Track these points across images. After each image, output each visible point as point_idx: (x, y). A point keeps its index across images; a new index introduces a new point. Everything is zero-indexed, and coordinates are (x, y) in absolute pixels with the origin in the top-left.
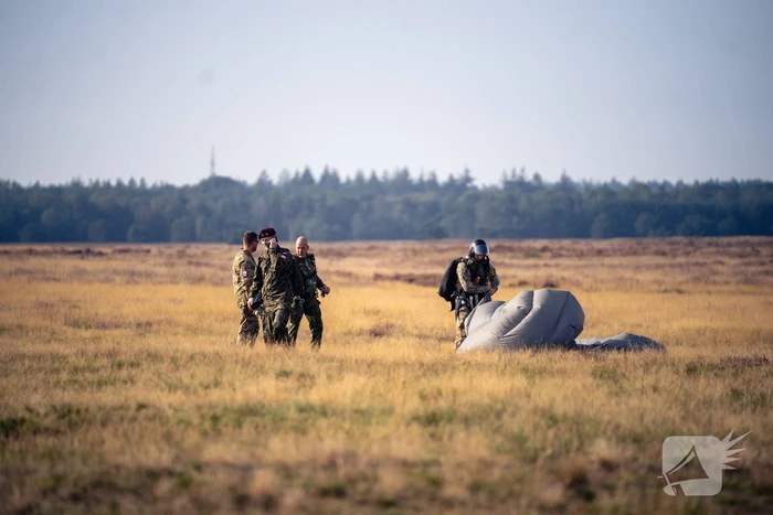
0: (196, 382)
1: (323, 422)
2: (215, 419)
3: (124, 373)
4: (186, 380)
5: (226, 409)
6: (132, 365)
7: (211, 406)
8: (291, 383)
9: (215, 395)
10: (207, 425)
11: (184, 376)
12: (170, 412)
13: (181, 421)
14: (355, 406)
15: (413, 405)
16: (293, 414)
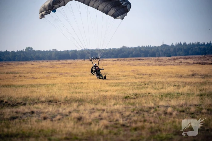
0: (159, 88)
1: (181, 96)
2: (162, 96)
3: (146, 86)
4: (157, 87)
5: (164, 94)
6: (148, 84)
7: (161, 93)
8: (176, 87)
9: (162, 91)
10: (161, 97)
11: (157, 86)
12: (154, 95)
13: (156, 96)
14: (187, 93)
15: (198, 93)
16: (176, 94)
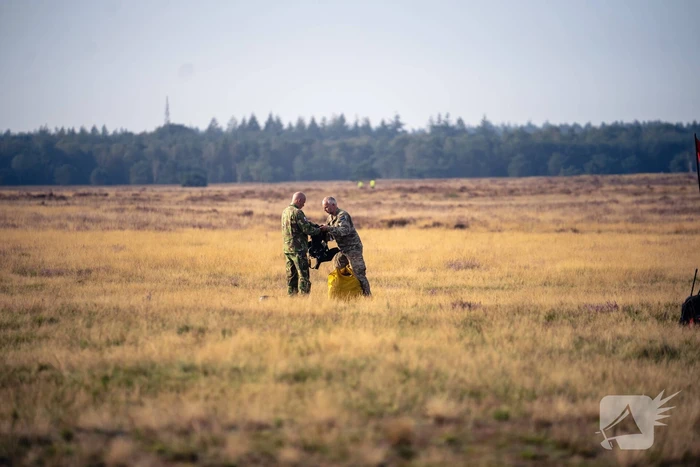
0: (103, 339)
1: (203, 381)
2: (106, 379)
3: (44, 329)
4: (95, 337)
5: (117, 369)
6: (52, 321)
7: (105, 365)
8: (189, 337)
9: (114, 354)
10: (98, 385)
11: (95, 334)
12: (66, 373)
13: (75, 382)
14: (235, 365)
15: (282, 365)
16: (177, 373)
